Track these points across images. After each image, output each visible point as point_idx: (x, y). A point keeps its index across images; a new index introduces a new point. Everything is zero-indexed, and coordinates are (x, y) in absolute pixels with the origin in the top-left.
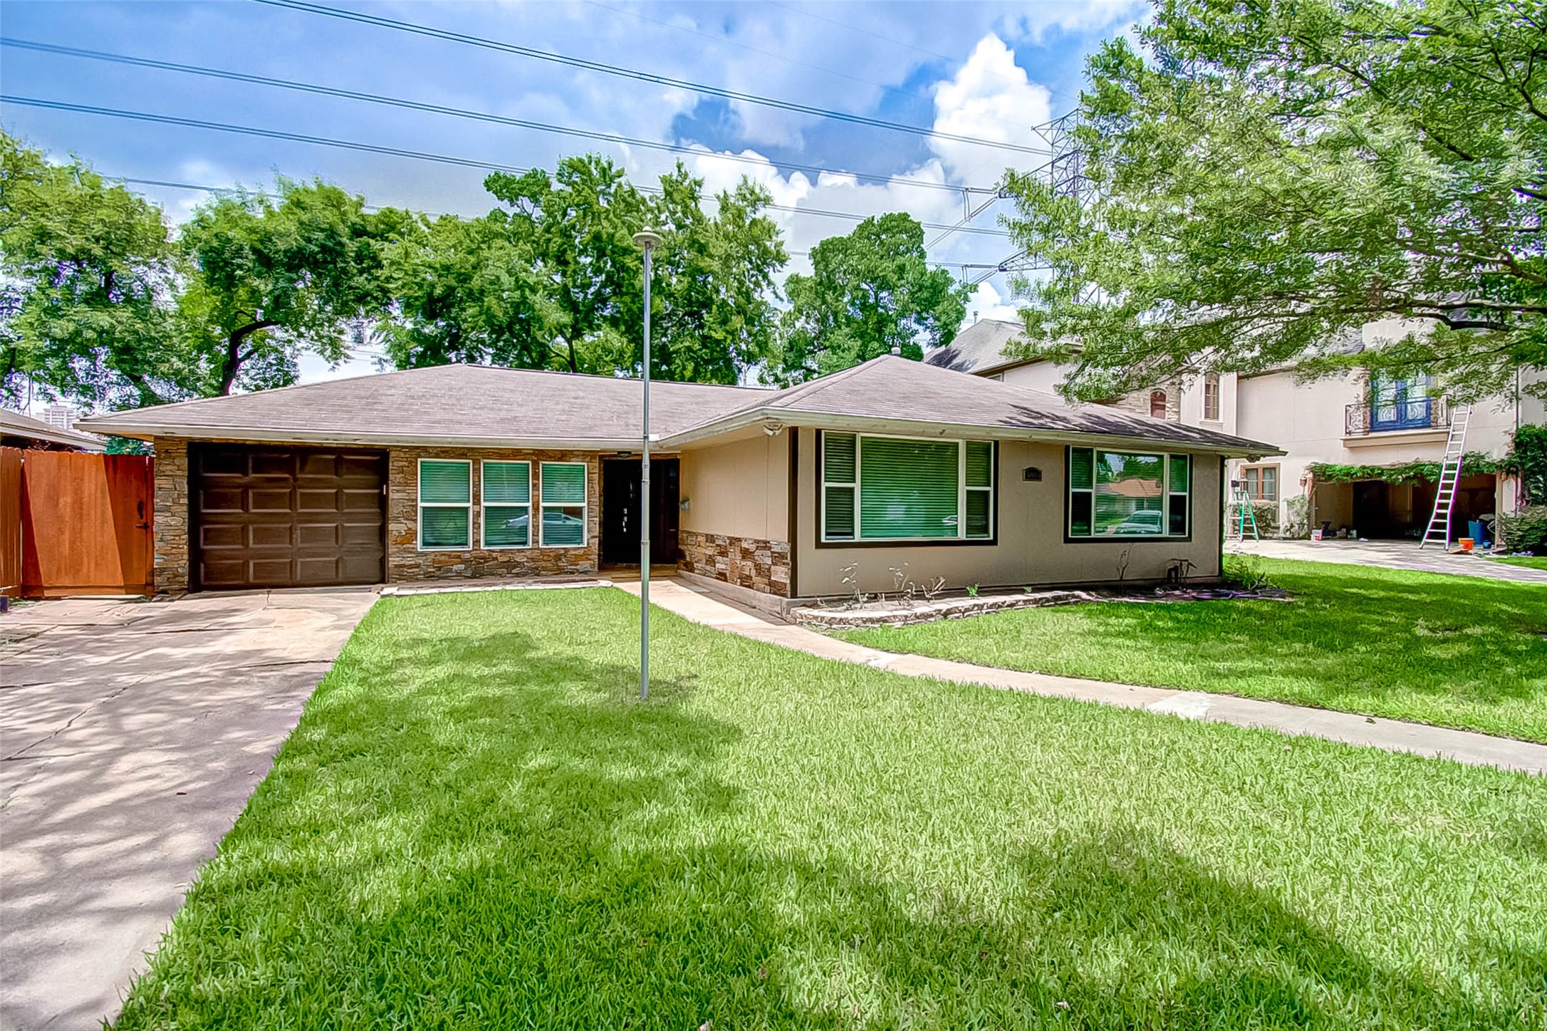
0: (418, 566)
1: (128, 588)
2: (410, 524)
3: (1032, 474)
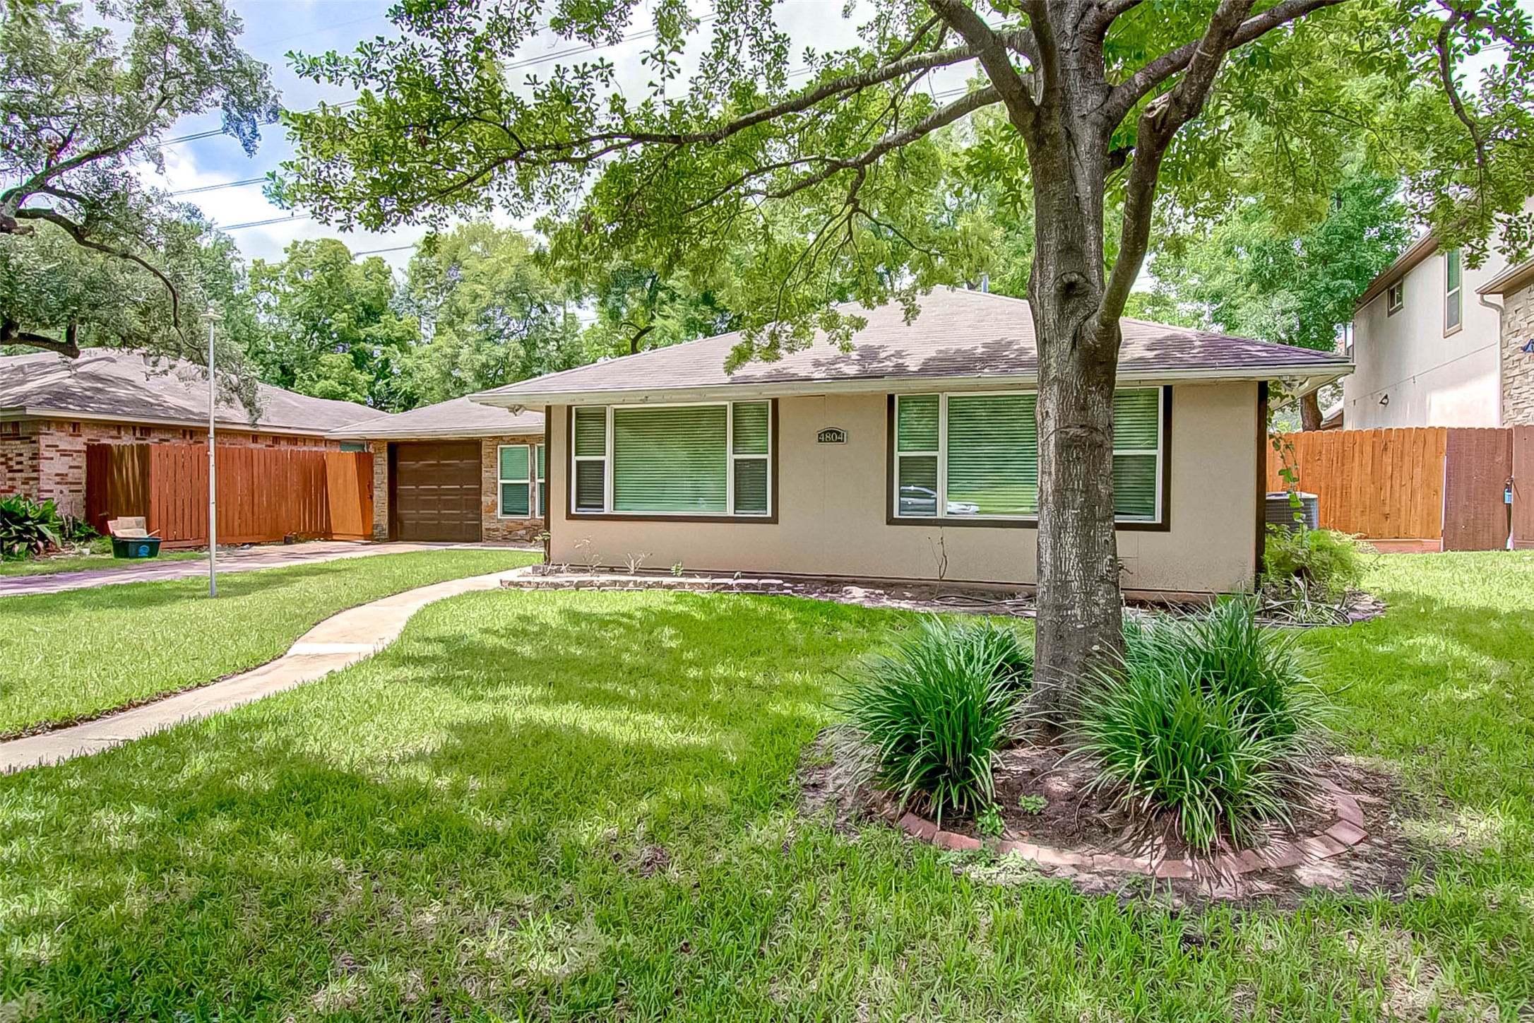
0: (497, 530)
1: (366, 537)
2: (494, 497)
3: (832, 435)
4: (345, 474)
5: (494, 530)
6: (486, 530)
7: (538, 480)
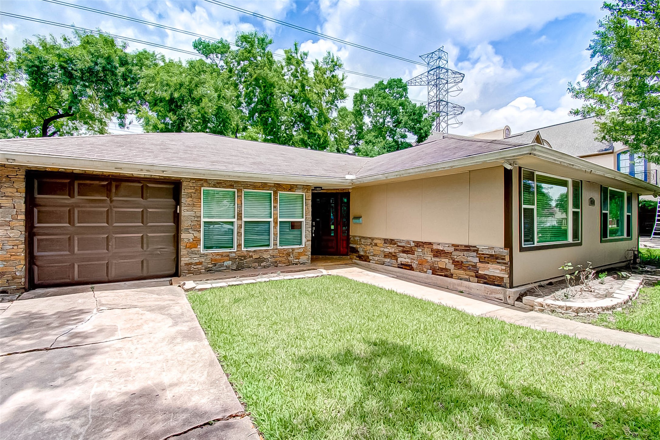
0: (201, 263)
2: (196, 234)
5: (196, 264)
6: (186, 264)
7: (244, 219)
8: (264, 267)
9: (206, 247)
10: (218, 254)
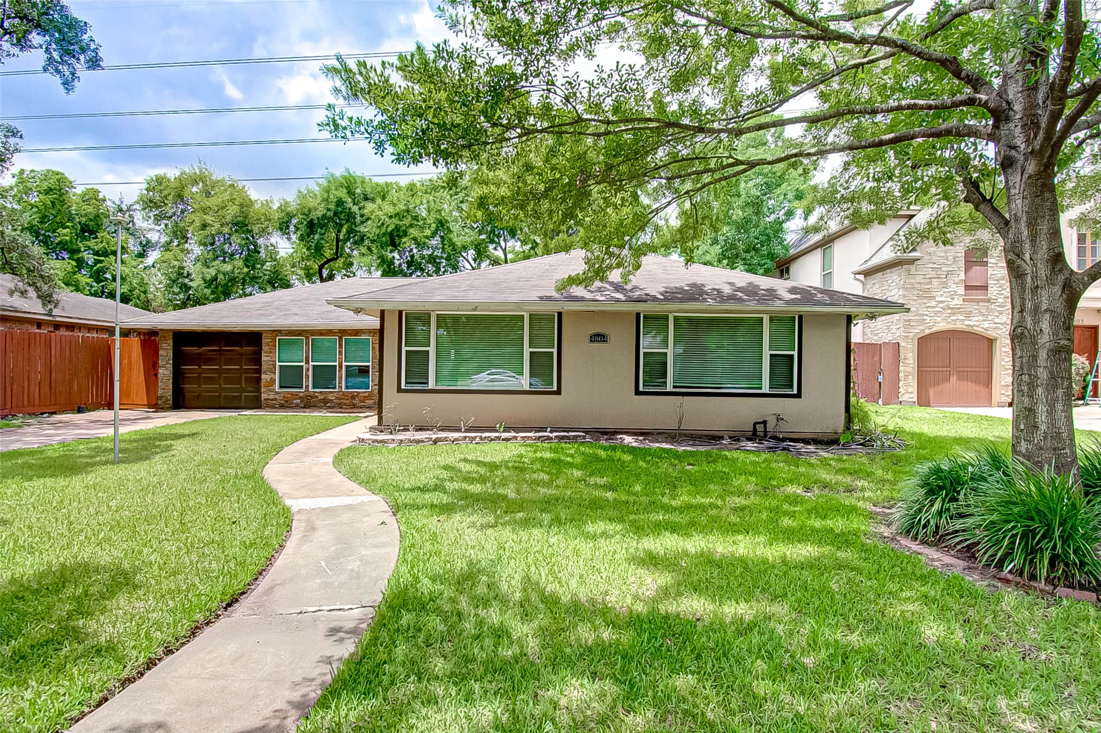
0: (275, 399)
1: (151, 405)
2: (272, 375)
3: (599, 338)
4: (130, 357)
5: (272, 400)
6: (265, 399)
7: (311, 363)
8: (329, 407)
9: (281, 387)
10: (289, 393)
